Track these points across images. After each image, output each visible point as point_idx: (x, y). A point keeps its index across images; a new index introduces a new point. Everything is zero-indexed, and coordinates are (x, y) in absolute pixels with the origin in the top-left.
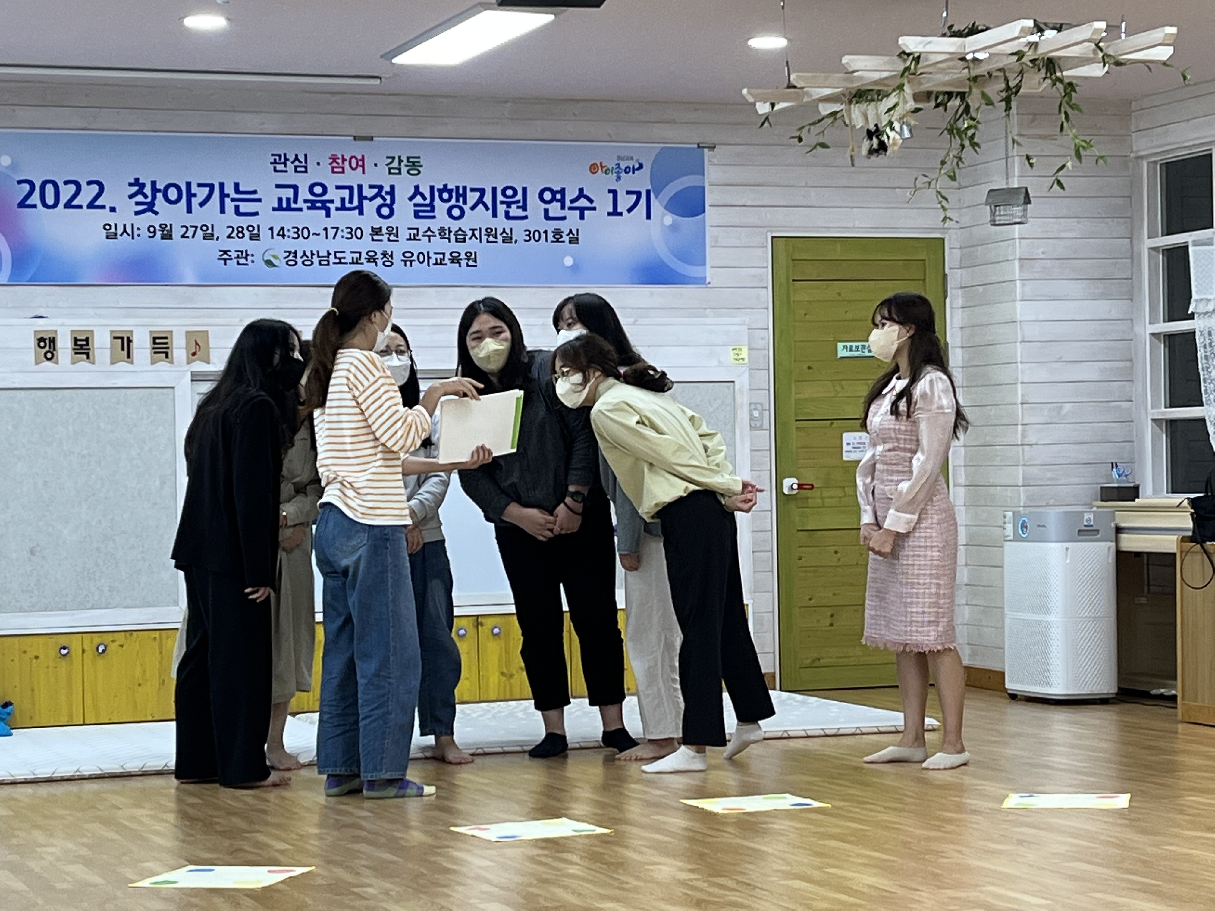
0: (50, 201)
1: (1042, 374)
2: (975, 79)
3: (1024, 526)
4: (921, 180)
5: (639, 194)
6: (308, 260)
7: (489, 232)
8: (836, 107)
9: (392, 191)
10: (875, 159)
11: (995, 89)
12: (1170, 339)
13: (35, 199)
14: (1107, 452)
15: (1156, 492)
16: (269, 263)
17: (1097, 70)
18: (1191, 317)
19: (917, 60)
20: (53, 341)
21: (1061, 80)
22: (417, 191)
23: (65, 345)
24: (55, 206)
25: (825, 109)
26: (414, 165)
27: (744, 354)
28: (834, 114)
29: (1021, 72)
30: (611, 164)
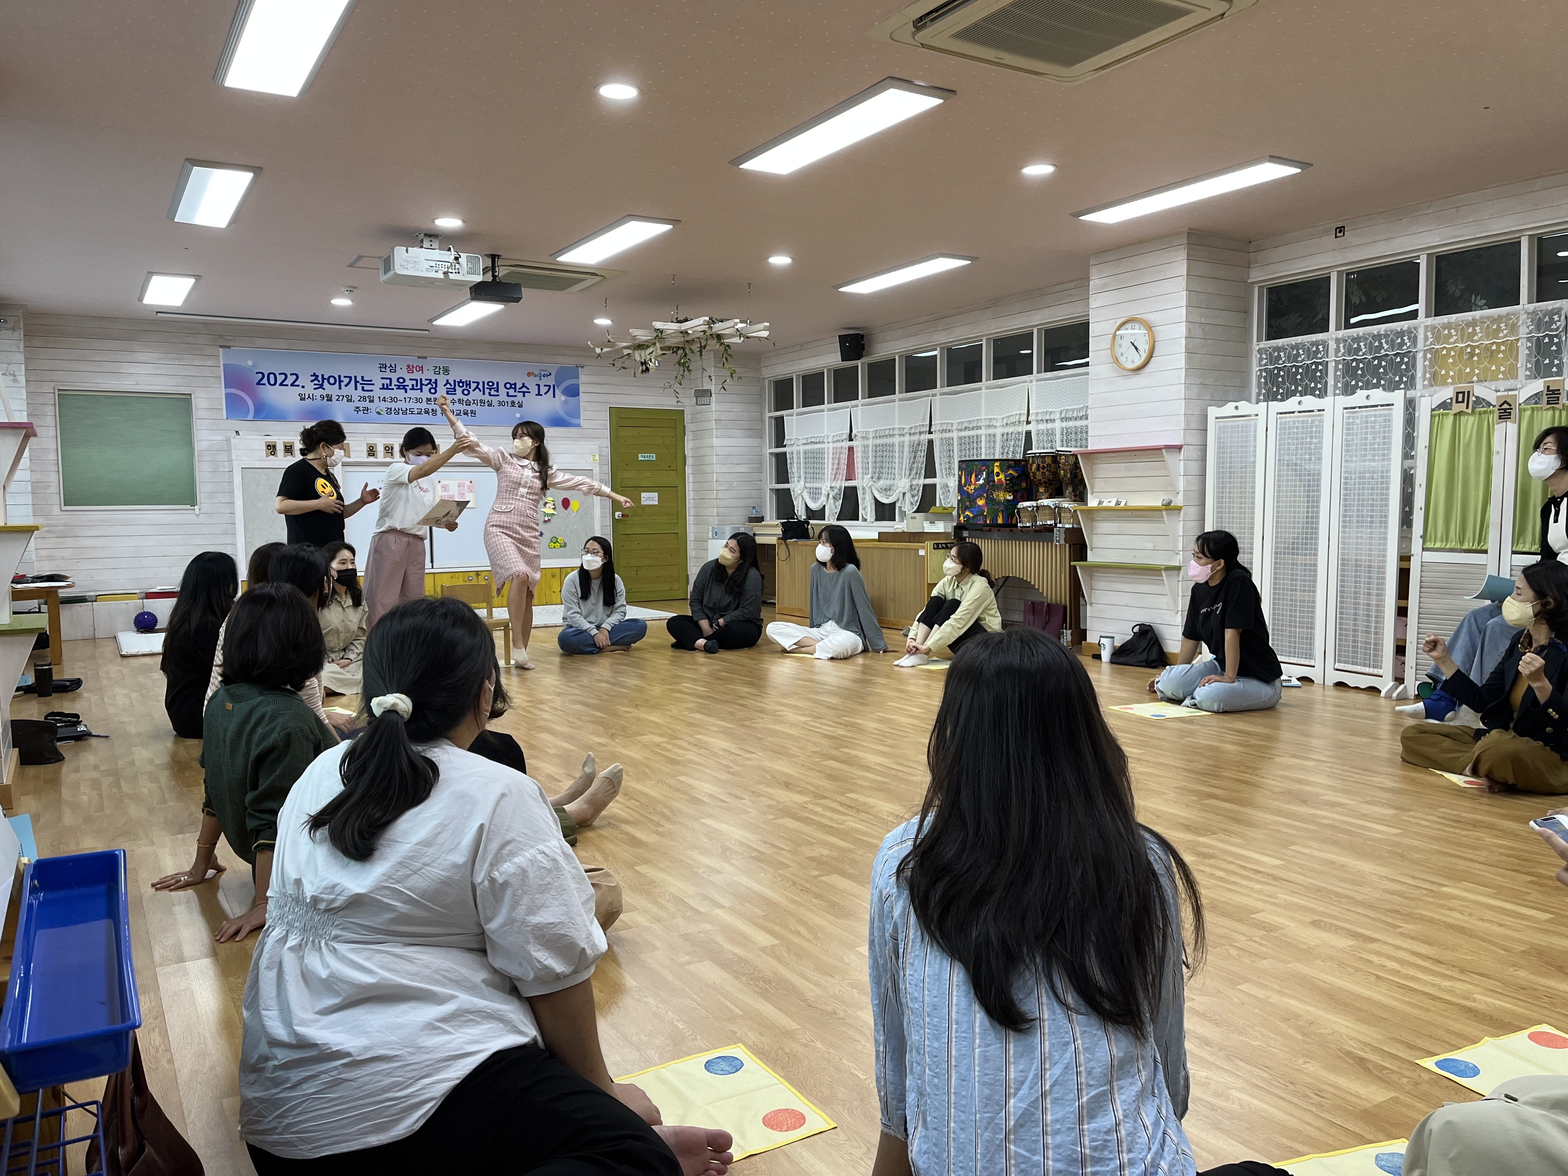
0: (272, 382)
1: (724, 469)
2: (688, 341)
3: (716, 533)
4: (667, 384)
5: (549, 386)
6: (397, 412)
7: (481, 401)
8: (629, 351)
9: (436, 382)
10: (645, 375)
11: (696, 347)
12: (777, 455)
13: (265, 381)
14: (751, 503)
15: (771, 519)
16: (379, 413)
17: (737, 340)
18: (785, 446)
19: (662, 332)
20: (275, 446)
21: (723, 344)
22: (448, 382)
23: (280, 448)
24: (275, 384)
25: (626, 352)
26: (446, 371)
27: (597, 458)
28: (629, 354)
29: (707, 340)
30: (537, 373)
